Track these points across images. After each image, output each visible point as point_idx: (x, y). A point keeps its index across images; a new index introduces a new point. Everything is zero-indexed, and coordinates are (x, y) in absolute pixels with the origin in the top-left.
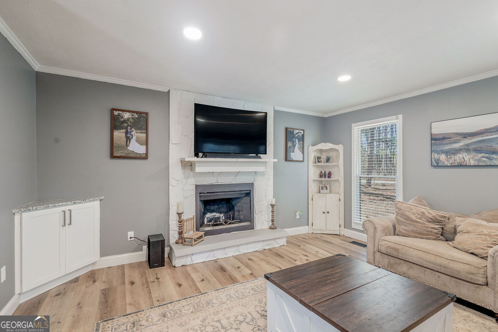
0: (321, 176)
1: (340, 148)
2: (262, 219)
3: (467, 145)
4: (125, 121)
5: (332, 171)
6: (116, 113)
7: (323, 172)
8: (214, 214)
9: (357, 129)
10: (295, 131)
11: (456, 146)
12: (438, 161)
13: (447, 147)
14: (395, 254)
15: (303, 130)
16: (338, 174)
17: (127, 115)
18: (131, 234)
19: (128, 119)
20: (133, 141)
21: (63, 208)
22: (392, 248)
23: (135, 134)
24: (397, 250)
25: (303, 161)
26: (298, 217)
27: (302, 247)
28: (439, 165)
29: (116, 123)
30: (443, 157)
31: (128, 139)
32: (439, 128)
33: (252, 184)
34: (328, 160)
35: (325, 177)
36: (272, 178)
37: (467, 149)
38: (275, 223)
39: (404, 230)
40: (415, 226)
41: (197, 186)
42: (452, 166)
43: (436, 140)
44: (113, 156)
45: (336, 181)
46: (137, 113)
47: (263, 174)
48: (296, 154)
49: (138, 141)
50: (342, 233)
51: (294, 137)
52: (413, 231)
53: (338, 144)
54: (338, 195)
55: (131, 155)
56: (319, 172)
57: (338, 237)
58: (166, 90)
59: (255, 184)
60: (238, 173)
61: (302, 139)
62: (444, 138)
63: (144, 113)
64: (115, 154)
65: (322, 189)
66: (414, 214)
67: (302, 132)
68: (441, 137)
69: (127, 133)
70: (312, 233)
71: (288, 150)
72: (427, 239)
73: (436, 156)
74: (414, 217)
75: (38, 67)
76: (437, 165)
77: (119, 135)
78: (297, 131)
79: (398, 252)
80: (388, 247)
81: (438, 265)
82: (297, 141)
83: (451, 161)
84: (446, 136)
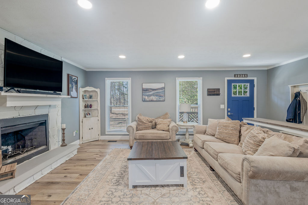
0: (85, 107)
1: (98, 90)
2: (55, 141)
3: (154, 93)
5: (92, 104)
7: (87, 105)
9: (108, 81)
10: (73, 77)
11: (151, 93)
12: (145, 99)
13: (148, 94)
14: (142, 138)
15: (77, 77)
16: (97, 106)
22: (142, 136)
24: (143, 136)
25: (77, 98)
26: (74, 135)
27: (88, 151)
28: (145, 100)
30: (146, 97)
32: (145, 86)
33: (47, 115)
34: (91, 97)
35: (88, 108)
36: (60, 109)
37: (153, 95)
38: (65, 141)
39: (141, 127)
40: (145, 125)
42: (149, 101)
43: (145, 90)
45: (95, 109)
47: (55, 106)
48: (74, 93)
50: (100, 139)
51: (72, 81)
52: (145, 128)
53: (97, 88)
54: (97, 118)
56: (84, 105)
57: (98, 141)
59: (50, 115)
60: (37, 107)
61: (76, 83)
62: (147, 90)
65: (87, 115)
66: (145, 120)
67: (76, 78)
68: (146, 89)
70: (82, 143)
71: (70, 89)
72: (148, 129)
73: (144, 97)
74: (145, 122)
76: (144, 101)
78: (74, 77)
79: (144, 137)
80: (140, 136)
81: (157, 137)
82: (74, 84)
83: (149, 99)
84: (147, 89)
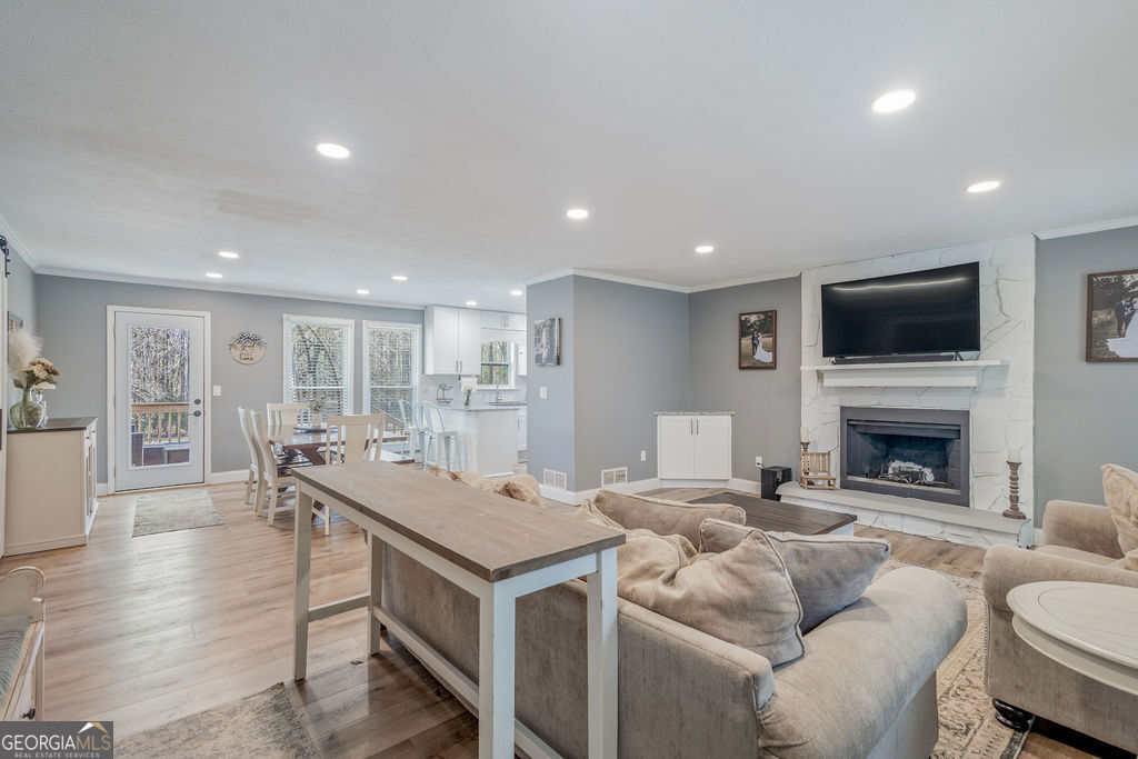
2: (995, 491)
4: (751, 326)
6: (743, 318)
8: (911, 464)
10: (1127, 277)
17: (753, 318)
18: (759, 459)
19: (755, 323)
20: (760, 347)
21: (692, 417)
23: (763, 339)
29: (744, 329)
31: (755, 346)
33: (966, 414)
41: (843, 409)
44: (741, 368)
46: (763, 313)
49: (765, 348)
55: (758, 365)
58: (797, 275)
59: (974, 413)
60: (926, 389)
63: (772, 311)
64: (743, 365)
69: (753, 339)
75: (687, 290)
77: (747, 341)
